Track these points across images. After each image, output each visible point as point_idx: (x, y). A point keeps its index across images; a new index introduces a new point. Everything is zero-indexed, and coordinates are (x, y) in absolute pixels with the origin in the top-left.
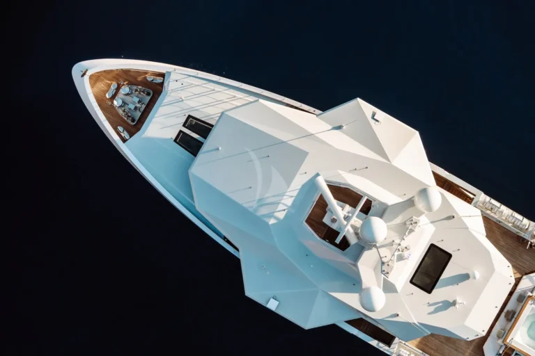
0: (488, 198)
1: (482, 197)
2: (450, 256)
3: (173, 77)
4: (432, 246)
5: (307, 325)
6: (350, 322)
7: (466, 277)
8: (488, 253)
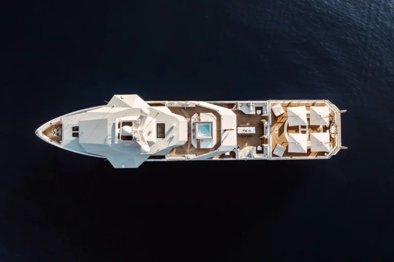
0: (169, 102)
1: (167, 102)
2: (164, 124)
3: (63, 119)
4: (157, 124)
5: (137, 166)
6: (149, 158)
7: (172, 128)
8: (174, 117)
